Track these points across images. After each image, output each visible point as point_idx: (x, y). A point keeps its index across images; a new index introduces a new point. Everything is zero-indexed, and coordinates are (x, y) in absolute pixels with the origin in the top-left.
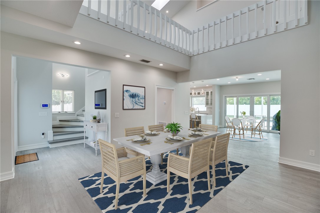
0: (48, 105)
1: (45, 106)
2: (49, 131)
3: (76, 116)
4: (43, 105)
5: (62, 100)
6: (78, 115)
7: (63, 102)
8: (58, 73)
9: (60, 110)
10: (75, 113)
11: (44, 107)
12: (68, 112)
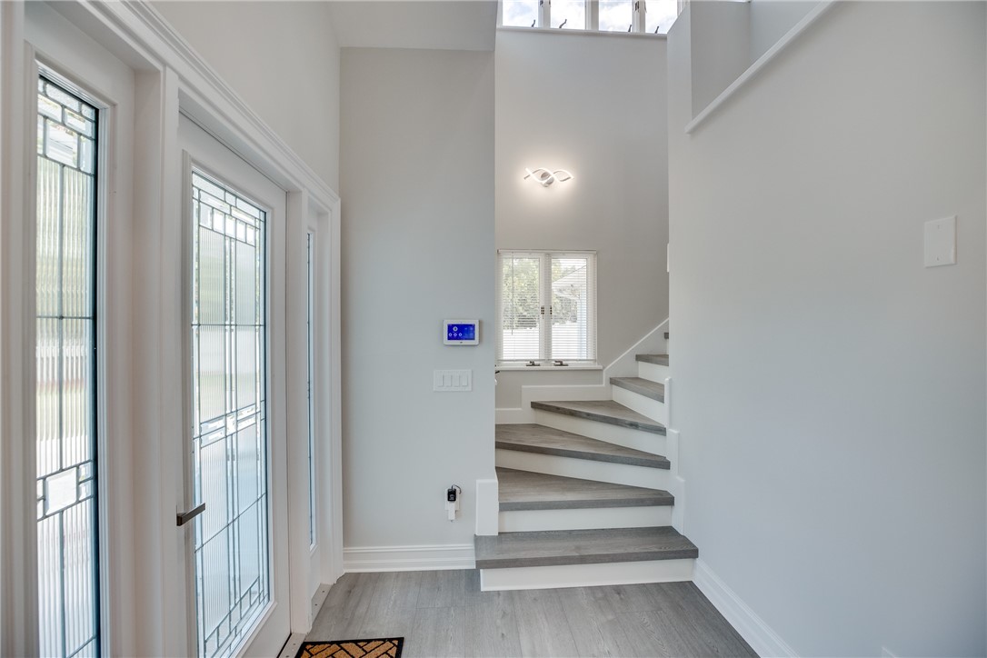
0: (473, 326)
1: (460, 332)
2: (478, 481)
3: (605, 383)
4: (450, 328)
5: (542, 304)
6: (613, 382)
7: (547, 311)
8: (528, 171)
9: (535, 354)
10: (601, 370)
11: (458, 338)
12: (572, 366)
